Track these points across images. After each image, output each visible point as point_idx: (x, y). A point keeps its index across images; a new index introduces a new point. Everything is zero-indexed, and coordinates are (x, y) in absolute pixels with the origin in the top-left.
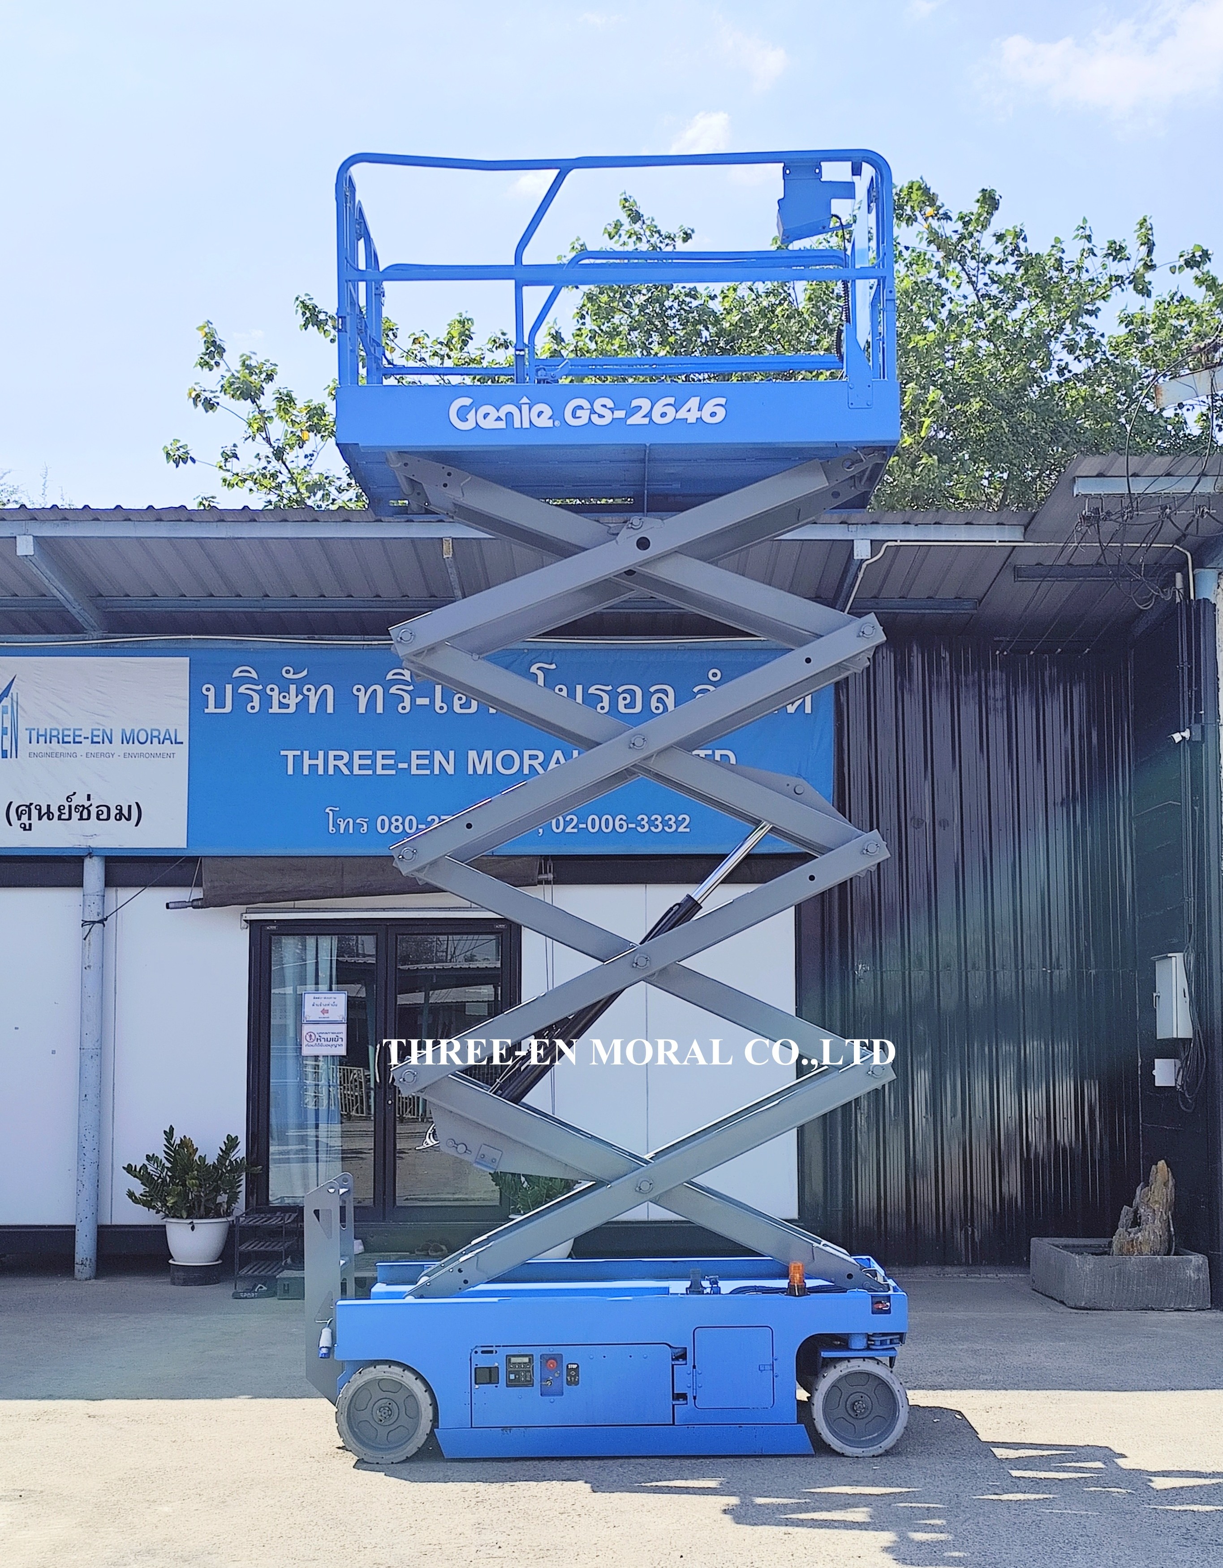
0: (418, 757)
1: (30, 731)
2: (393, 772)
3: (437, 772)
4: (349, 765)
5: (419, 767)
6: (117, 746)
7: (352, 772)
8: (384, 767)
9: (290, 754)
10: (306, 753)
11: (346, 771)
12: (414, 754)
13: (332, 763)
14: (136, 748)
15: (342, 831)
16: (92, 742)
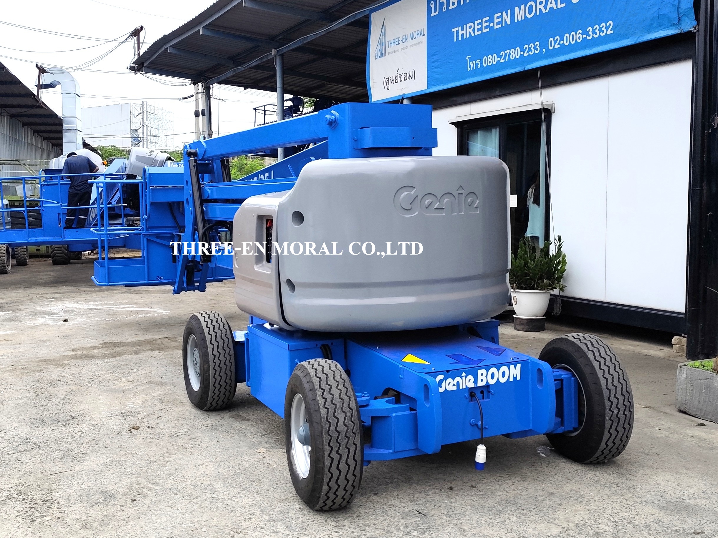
0: (498, 18)
1: (388, 42)
2: (488, 30)
3: (504, 25)
4: (474, 30)
5: (498, 23)
6: (409, 43)
7: (474, 33)
8: (486, 28)
9: (455, 30)
10: (460, 28)
11: (473, 35)
12: (496, 16)
13: (468, 30)
14: (414, 41)
15: (472, 69)
16: (403, 42)
